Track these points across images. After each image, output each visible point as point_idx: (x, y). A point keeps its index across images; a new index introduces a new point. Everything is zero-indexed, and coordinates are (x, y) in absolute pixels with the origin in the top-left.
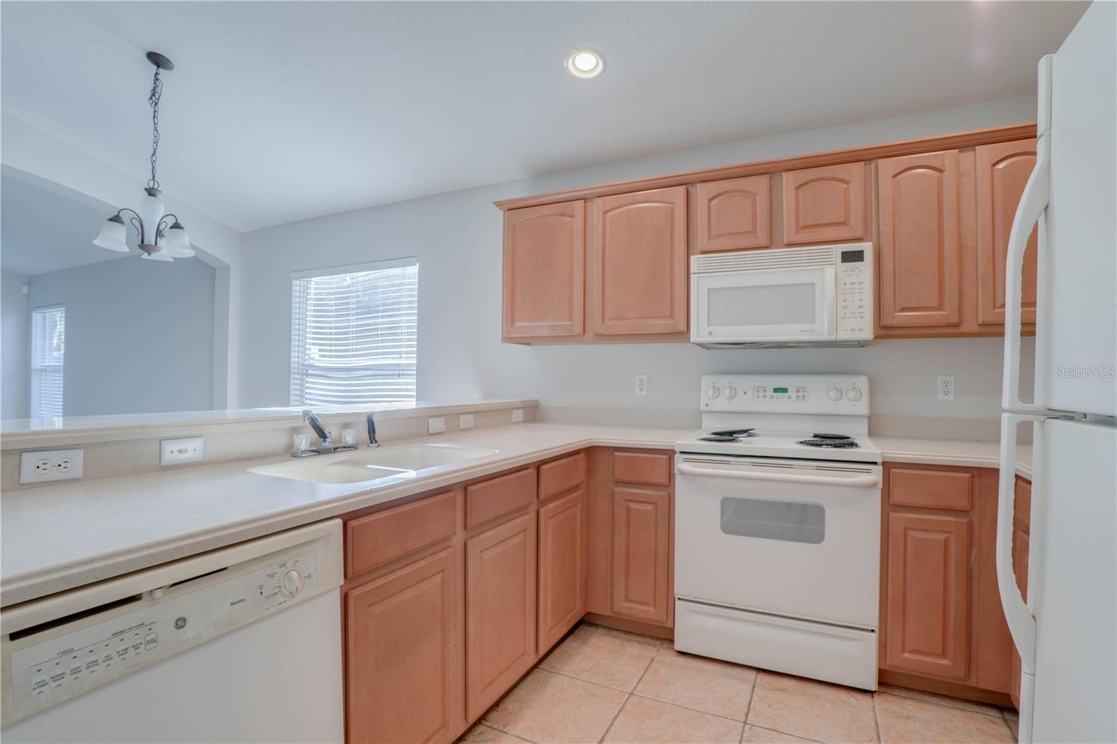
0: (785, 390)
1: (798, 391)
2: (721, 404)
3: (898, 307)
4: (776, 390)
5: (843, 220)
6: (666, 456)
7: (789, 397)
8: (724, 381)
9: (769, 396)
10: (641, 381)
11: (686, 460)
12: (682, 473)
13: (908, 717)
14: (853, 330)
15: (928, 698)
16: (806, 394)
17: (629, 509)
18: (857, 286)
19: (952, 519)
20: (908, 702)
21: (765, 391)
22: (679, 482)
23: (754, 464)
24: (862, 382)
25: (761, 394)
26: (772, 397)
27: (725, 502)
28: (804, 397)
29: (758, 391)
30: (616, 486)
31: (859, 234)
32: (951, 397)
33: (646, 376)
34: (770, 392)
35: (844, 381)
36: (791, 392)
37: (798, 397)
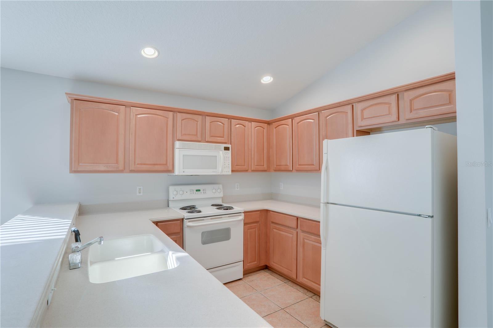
0: (199, 190)
1: (203, 190)
2: (178, 197)
3: (235, 165)
4: (197, 191)
5: (222, 136)
7: (201, 193)
8: (178, 188)
9: (195, 193)
13: (253, 280)
14: (227, 172)
15: (251, 274)
16: (206, 191)
18: (228, 158)
19: (256, 224)
20: (249, 277)
21: (193, 191)
24: (221, 186)
25: (192, 192)
26: (196, 193)
28: (205, 192)
29: (191, 191)
31: (227, 141)
33: (142, 187)
34: (195, 191)
35: (216, 186)
36: (202, 191)
37: (204, 192)
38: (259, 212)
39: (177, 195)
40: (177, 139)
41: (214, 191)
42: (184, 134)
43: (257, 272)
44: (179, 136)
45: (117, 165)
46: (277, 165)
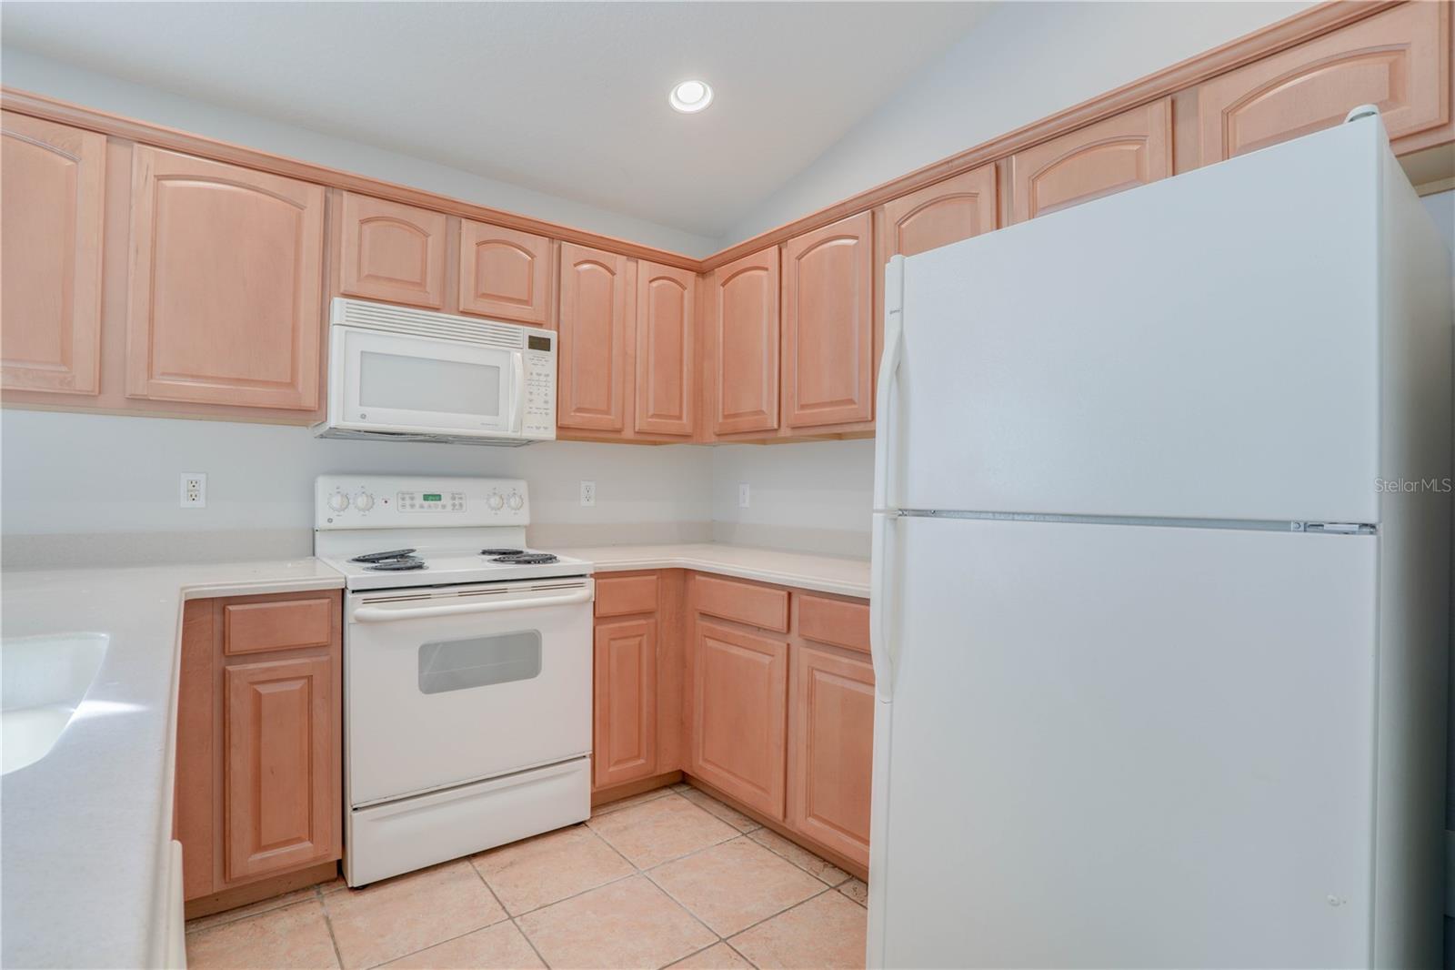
0: (438, 497)
1: (454, 498)
2: (352, 519)
3: (574, 408)
4: (426, 497)
5: (525, 298)
6: (326, 601)
7: (444, 507)
9: (417, 506)
10: (194, 484)
11: (367, 602)
12: (361, 621)
13: (626, 828)
14: (538, 428)
16: (463, 502)
17: (258, 696)
18: (542, 378)
20: (615, 815)
21: (412, 499)
22: (354, 636)
23: (461, 594)
24: (522, 487)
25: (408, 502)
26: (422, 507)
27: (425, 651)
28: (461, 505)
29: (403, 499)
30: (230, 665)
31: (540, 318)
32: (592, 502)
33: (204, 476)
34: (419, 500)
35: (504, 486)
36: (446, 500)
37: (454, 505)
38: (655, 577)
39: (344, 510)
40: (342, 291)
41: (495, 501)
42: (369, 276)
43: (648, 798)
44: (348, 278)
45: (64, 369)
46: (726, 417)
